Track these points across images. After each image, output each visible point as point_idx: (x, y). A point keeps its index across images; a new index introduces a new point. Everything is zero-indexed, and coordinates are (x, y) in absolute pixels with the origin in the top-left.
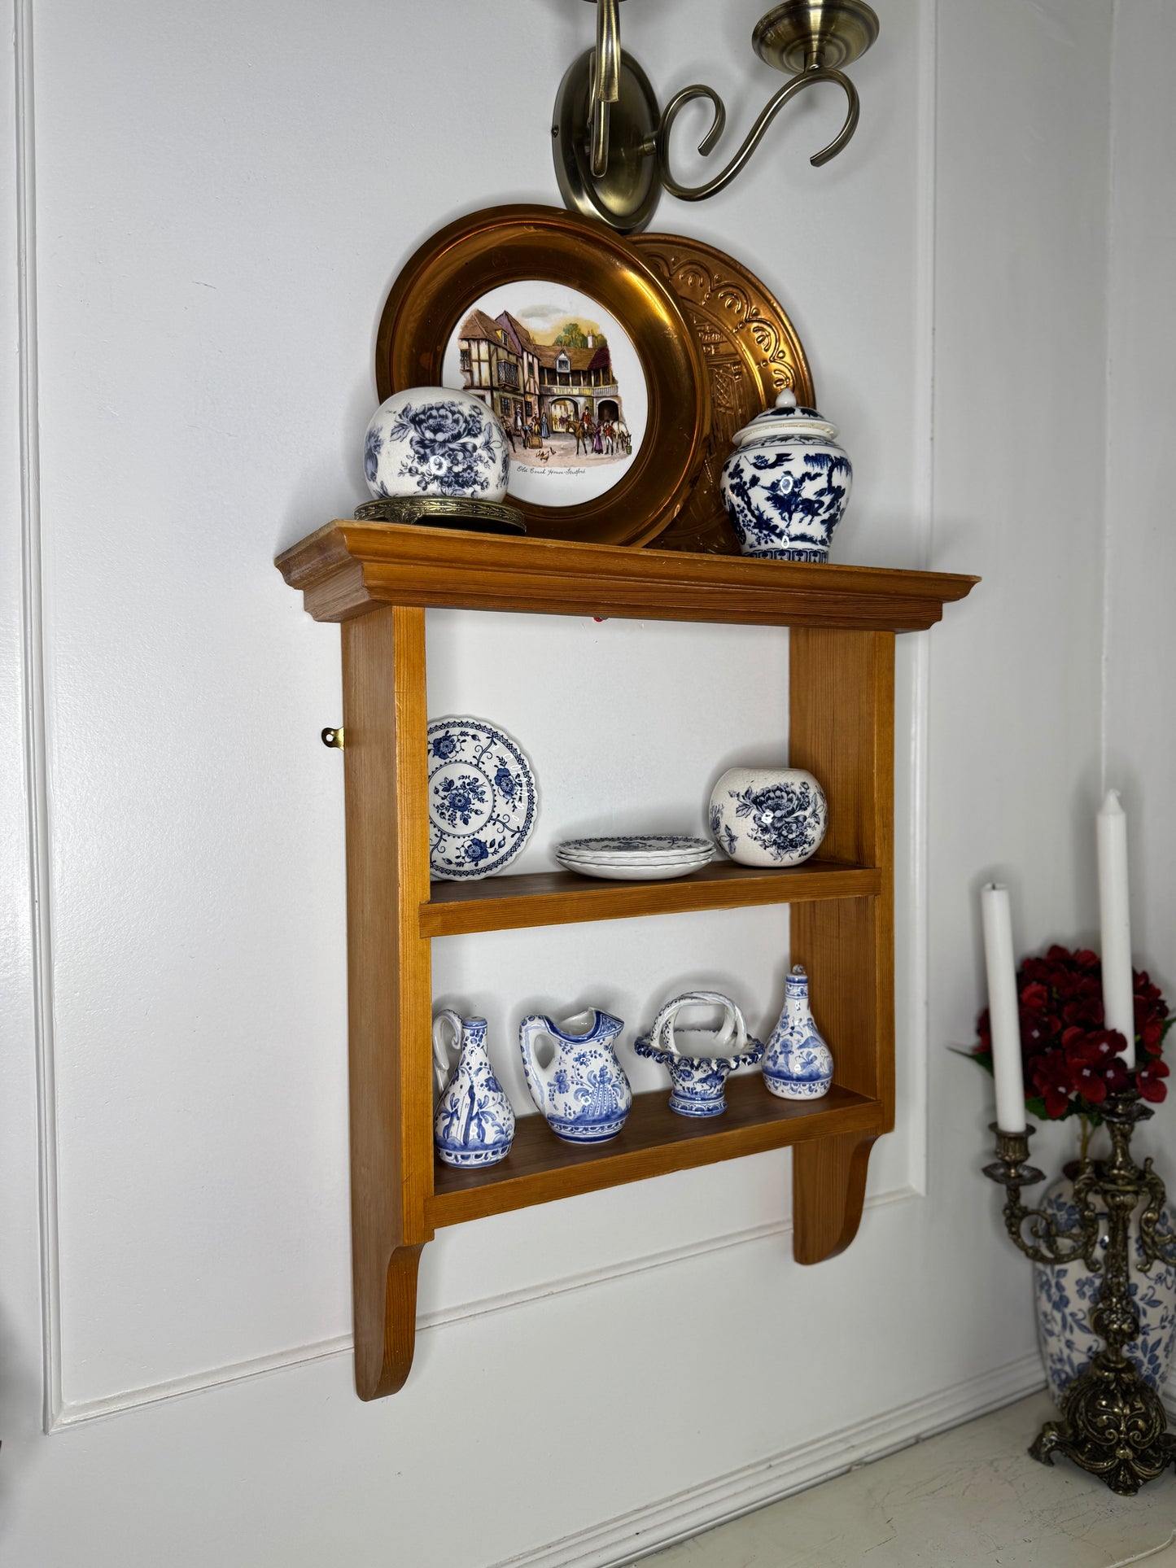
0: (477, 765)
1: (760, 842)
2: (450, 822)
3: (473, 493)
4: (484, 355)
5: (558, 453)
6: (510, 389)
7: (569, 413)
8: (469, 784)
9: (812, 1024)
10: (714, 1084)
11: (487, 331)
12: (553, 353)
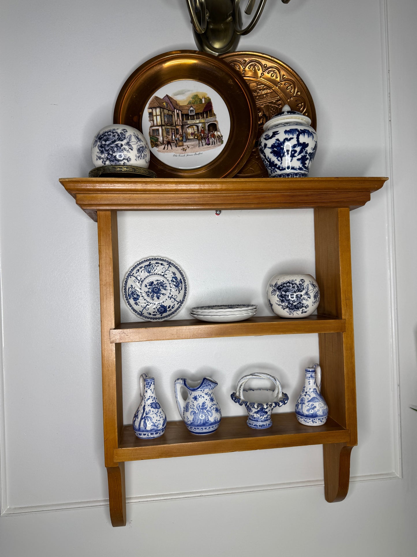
0: (163, 276)
1: (281, 307)
2: (151, 298)
3: (124, 163)
4: (158, 113)
5: (190, 147)
6: (169, 125)
7: (195, 131)
8: (160, 283)
9: (316, 391)
10: (262, 415)
11: (159, 104)
12: (187, 108)
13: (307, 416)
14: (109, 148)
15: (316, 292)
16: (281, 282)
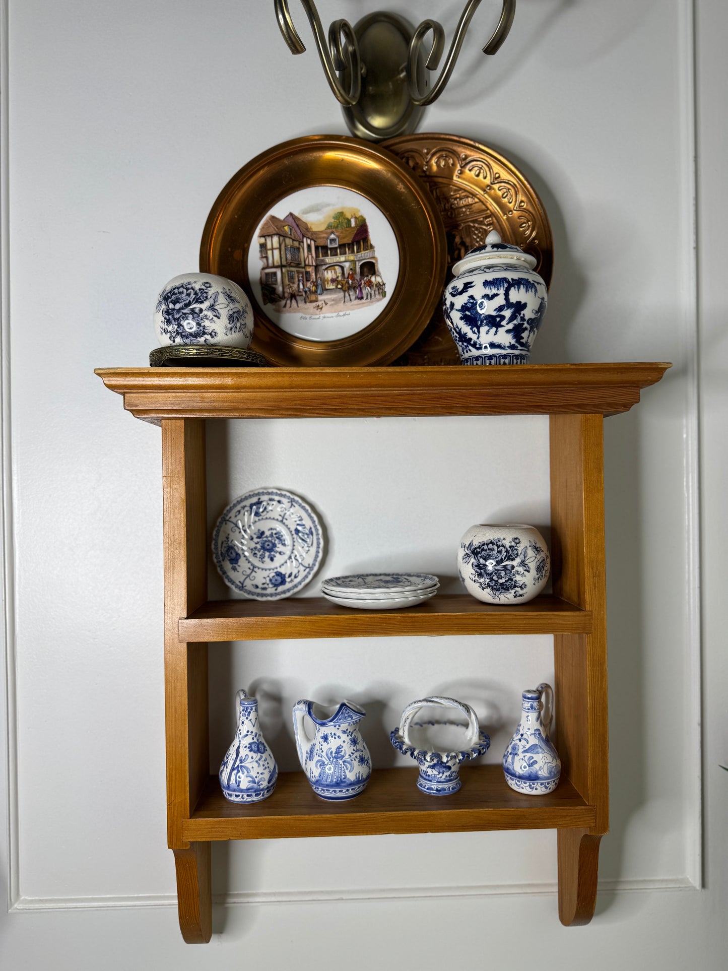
0: (282, 521)
1: (478, 584)
2: (260, 559)
3: (205, 341)
4: (276, 245)
5: (329, 303)
6: (294, 265)
7: (338, 275)
8: (276, 534)
9: (540, 734)
10: (441, 771)
11: (277, 228)
12: (325, 235)
13: (520, 777)
14: (179, 315)
15: (540, 561)
16: (479, 541)
